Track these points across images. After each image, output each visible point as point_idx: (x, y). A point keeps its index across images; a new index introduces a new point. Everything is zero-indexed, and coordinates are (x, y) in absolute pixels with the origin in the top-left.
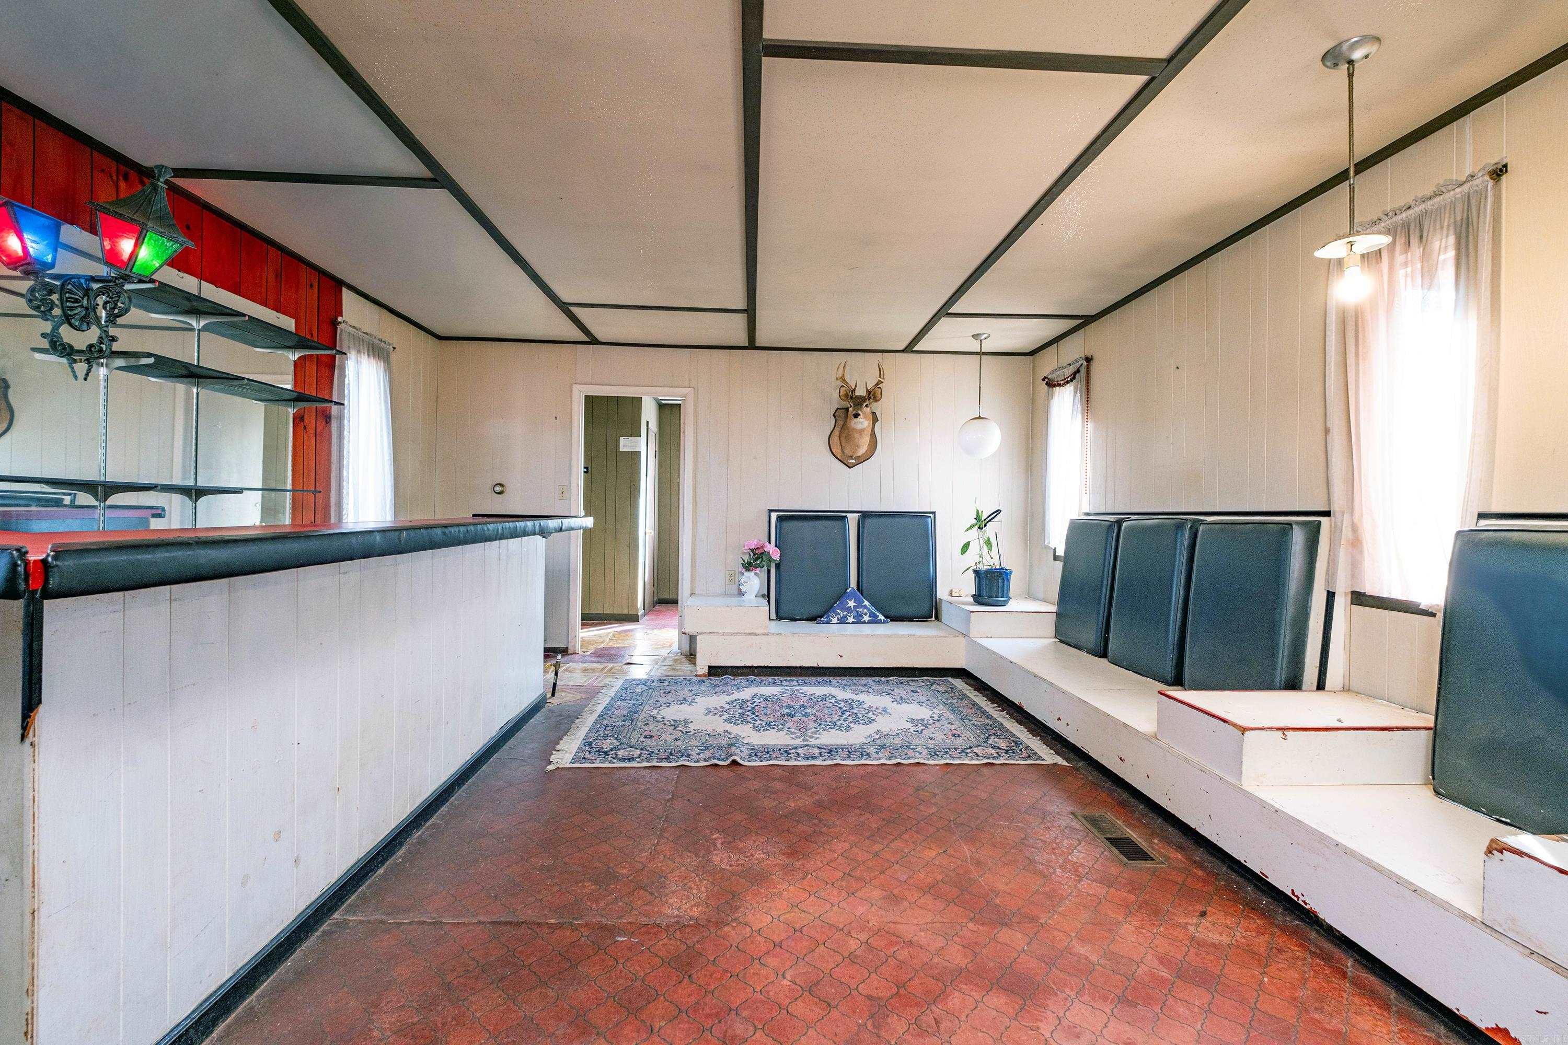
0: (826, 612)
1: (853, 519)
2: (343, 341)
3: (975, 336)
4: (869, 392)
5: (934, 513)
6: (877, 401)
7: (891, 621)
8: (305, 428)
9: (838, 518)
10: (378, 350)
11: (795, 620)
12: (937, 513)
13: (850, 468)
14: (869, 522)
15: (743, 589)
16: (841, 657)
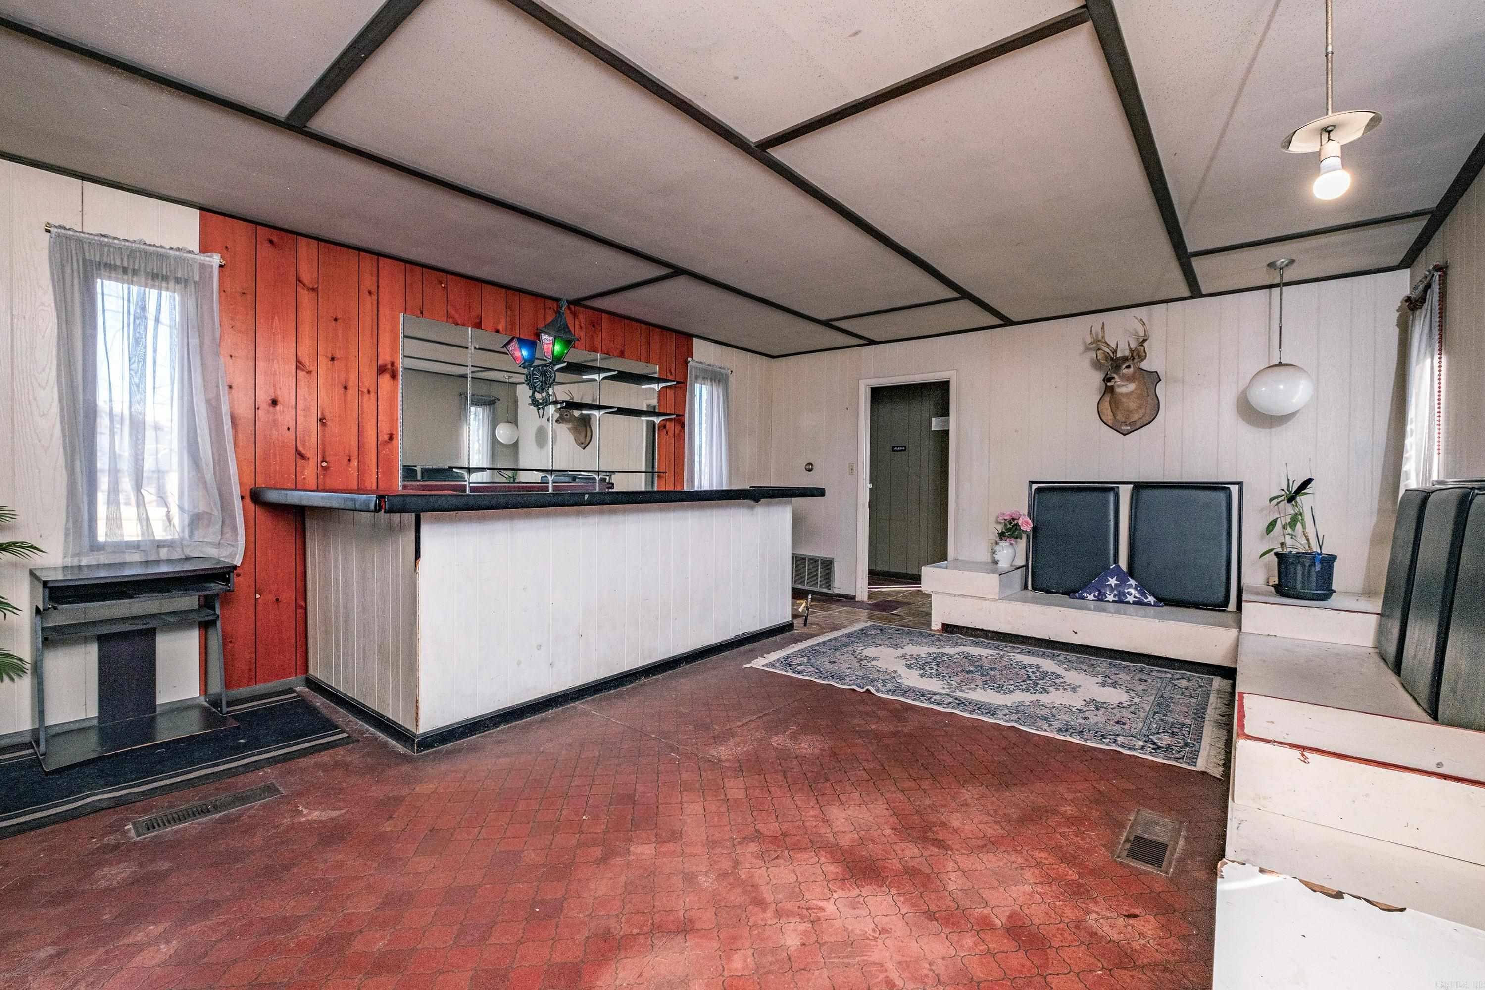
0: (1080, 588)
1: (1125, 492)
2: (691, 373)
3: (1271, 265)
4: (1132, 351)
5: (1240, 484)
6: (1142, 360)
7: (1166, 605)
8: (667, 432)
9: (1107, 489)
10: (717, 377)
11: (1052, 593)
12: (1245, 484)
13: (1124, 435)
14: (1146, 493)
15: (997, 557)
16: (1076, 633)
